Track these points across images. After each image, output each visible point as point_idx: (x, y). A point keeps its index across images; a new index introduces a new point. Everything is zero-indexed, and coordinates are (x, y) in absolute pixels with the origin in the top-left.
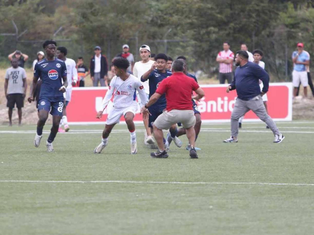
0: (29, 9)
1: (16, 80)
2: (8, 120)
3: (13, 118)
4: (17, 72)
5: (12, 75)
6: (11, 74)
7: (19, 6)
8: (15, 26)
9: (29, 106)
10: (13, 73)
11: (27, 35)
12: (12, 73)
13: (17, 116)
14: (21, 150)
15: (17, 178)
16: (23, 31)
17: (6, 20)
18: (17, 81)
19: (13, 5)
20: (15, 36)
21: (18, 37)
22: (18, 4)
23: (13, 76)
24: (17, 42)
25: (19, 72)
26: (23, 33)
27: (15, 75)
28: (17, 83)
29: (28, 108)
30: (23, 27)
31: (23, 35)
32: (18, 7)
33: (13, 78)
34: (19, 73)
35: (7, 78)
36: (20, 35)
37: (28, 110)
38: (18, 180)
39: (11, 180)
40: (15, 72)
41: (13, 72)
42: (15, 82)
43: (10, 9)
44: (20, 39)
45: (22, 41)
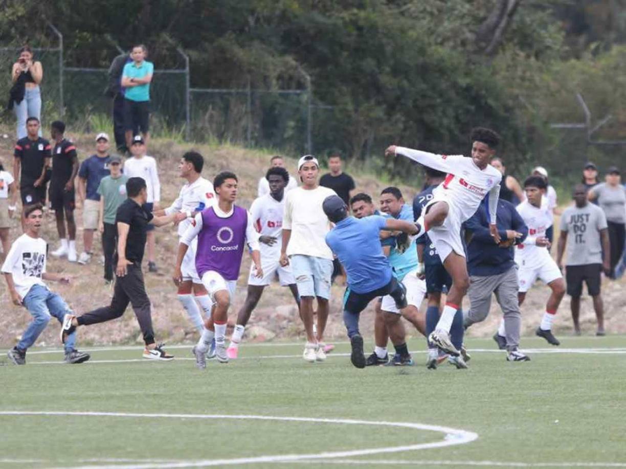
0: (616, 68)
1: (581, 236)
2: (571, 323)
3: (581, 319)
4: (584, 217)
5: (573, 223)
6: (571, 222)
7: (592, 60)
8: (585, 106)
9: (617, 290)
10: (576, 219)
11: (611, 126)
12: (573, 218)
13: (592, 315)
14: (599, 393)
15: (592, 457)
16: (601, 117)
17: (564, 93)
18: (583, 238)
19: (578, 57)
20: (585, 130)
21: (590, 132)
22: (590, 56)
23: (575, 226)
24: (589, 144)
25: (587, 215)
26: (603, 122)
27: (579, 224)
28: (584, 242)
29: (616, 295)
30: (602, 107)
31: (601, 127)
32: (592, 64)
33: (575, 232)
34: (587, 220)
35: (564, 229)
36: (597, 128)
37: (615, 300)
38: (595, 462)
39: (576, 461)
40: (580, 216)
41: (575, 216)
42: (580, 240)
43: (574, 67)
44: (595, 136)
45: (601, 141)
